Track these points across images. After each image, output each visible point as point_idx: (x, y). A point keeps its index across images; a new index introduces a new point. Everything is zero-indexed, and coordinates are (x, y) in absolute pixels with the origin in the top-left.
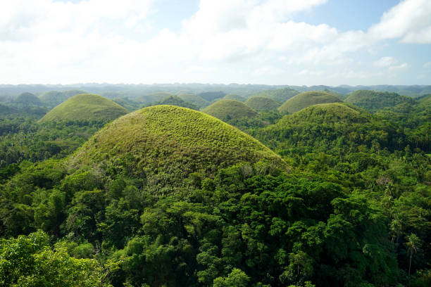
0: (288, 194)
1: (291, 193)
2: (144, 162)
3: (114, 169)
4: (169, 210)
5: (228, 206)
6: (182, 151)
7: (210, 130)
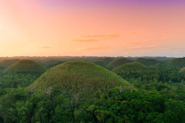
0: (143, 100)
1: (145, 100)
2: (70, 87)
3: (55, 91)
4: (87, 110)
5: (115, 107)
6: (88, 81)
7: (100, 72)
